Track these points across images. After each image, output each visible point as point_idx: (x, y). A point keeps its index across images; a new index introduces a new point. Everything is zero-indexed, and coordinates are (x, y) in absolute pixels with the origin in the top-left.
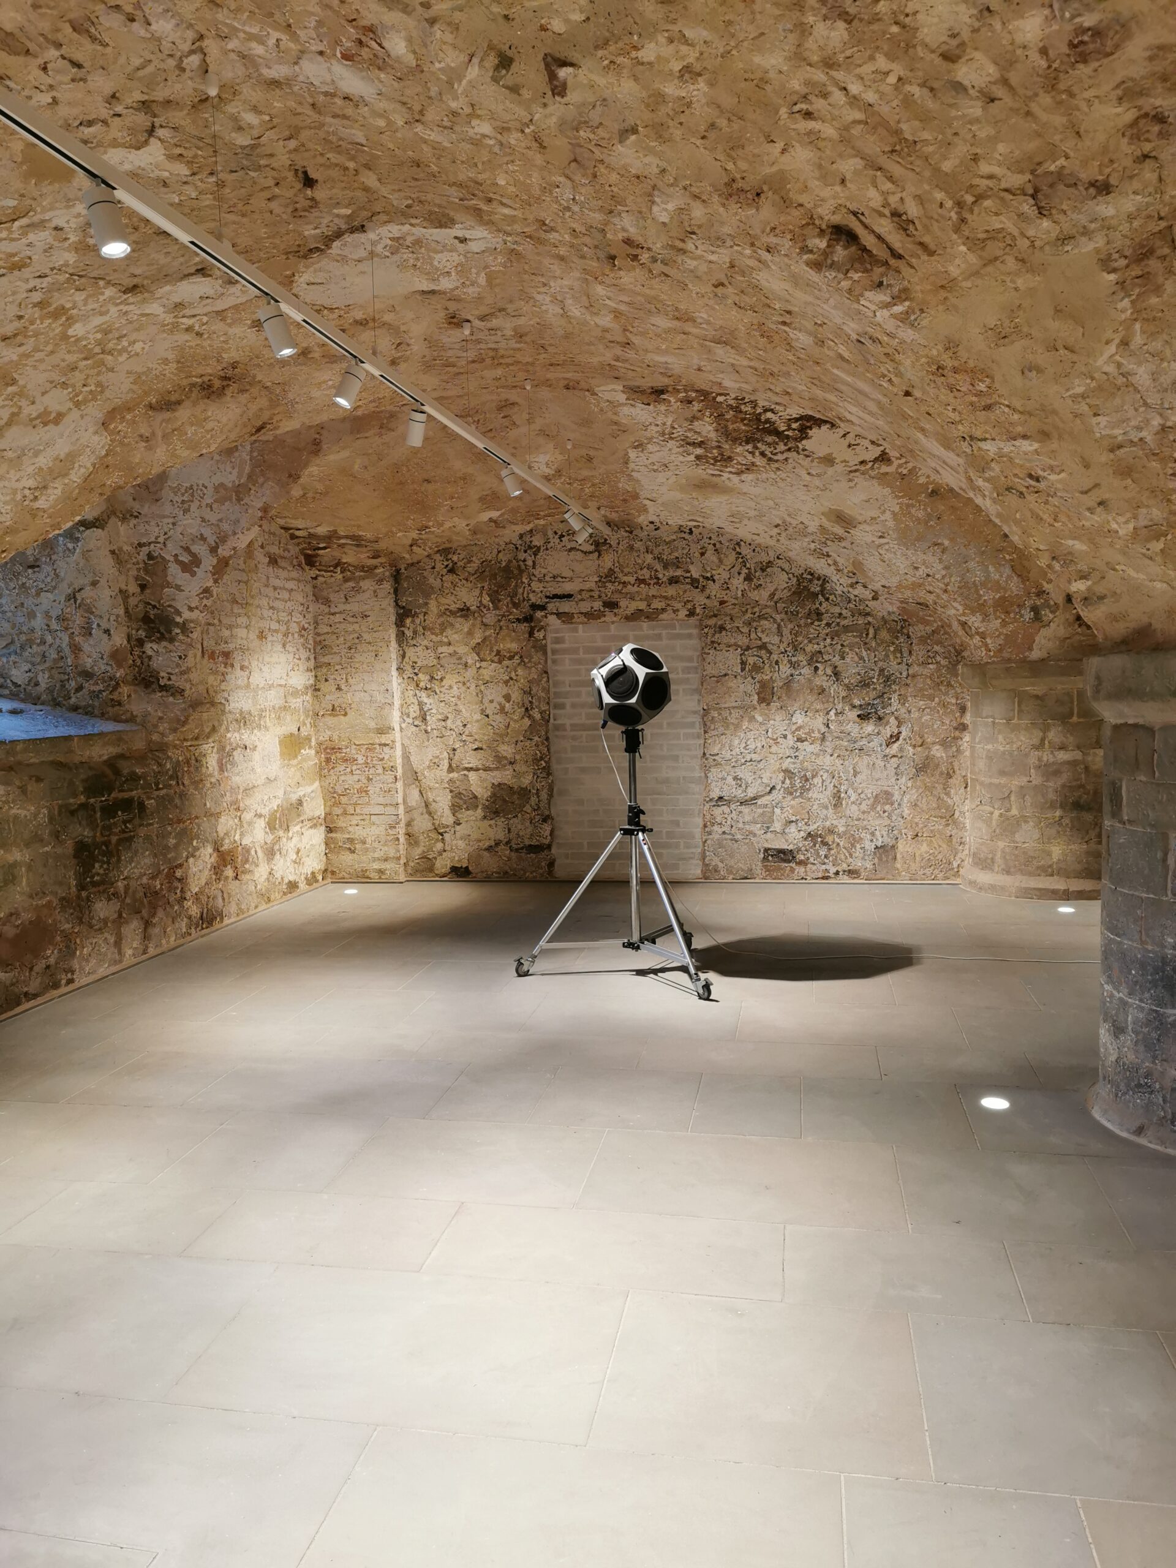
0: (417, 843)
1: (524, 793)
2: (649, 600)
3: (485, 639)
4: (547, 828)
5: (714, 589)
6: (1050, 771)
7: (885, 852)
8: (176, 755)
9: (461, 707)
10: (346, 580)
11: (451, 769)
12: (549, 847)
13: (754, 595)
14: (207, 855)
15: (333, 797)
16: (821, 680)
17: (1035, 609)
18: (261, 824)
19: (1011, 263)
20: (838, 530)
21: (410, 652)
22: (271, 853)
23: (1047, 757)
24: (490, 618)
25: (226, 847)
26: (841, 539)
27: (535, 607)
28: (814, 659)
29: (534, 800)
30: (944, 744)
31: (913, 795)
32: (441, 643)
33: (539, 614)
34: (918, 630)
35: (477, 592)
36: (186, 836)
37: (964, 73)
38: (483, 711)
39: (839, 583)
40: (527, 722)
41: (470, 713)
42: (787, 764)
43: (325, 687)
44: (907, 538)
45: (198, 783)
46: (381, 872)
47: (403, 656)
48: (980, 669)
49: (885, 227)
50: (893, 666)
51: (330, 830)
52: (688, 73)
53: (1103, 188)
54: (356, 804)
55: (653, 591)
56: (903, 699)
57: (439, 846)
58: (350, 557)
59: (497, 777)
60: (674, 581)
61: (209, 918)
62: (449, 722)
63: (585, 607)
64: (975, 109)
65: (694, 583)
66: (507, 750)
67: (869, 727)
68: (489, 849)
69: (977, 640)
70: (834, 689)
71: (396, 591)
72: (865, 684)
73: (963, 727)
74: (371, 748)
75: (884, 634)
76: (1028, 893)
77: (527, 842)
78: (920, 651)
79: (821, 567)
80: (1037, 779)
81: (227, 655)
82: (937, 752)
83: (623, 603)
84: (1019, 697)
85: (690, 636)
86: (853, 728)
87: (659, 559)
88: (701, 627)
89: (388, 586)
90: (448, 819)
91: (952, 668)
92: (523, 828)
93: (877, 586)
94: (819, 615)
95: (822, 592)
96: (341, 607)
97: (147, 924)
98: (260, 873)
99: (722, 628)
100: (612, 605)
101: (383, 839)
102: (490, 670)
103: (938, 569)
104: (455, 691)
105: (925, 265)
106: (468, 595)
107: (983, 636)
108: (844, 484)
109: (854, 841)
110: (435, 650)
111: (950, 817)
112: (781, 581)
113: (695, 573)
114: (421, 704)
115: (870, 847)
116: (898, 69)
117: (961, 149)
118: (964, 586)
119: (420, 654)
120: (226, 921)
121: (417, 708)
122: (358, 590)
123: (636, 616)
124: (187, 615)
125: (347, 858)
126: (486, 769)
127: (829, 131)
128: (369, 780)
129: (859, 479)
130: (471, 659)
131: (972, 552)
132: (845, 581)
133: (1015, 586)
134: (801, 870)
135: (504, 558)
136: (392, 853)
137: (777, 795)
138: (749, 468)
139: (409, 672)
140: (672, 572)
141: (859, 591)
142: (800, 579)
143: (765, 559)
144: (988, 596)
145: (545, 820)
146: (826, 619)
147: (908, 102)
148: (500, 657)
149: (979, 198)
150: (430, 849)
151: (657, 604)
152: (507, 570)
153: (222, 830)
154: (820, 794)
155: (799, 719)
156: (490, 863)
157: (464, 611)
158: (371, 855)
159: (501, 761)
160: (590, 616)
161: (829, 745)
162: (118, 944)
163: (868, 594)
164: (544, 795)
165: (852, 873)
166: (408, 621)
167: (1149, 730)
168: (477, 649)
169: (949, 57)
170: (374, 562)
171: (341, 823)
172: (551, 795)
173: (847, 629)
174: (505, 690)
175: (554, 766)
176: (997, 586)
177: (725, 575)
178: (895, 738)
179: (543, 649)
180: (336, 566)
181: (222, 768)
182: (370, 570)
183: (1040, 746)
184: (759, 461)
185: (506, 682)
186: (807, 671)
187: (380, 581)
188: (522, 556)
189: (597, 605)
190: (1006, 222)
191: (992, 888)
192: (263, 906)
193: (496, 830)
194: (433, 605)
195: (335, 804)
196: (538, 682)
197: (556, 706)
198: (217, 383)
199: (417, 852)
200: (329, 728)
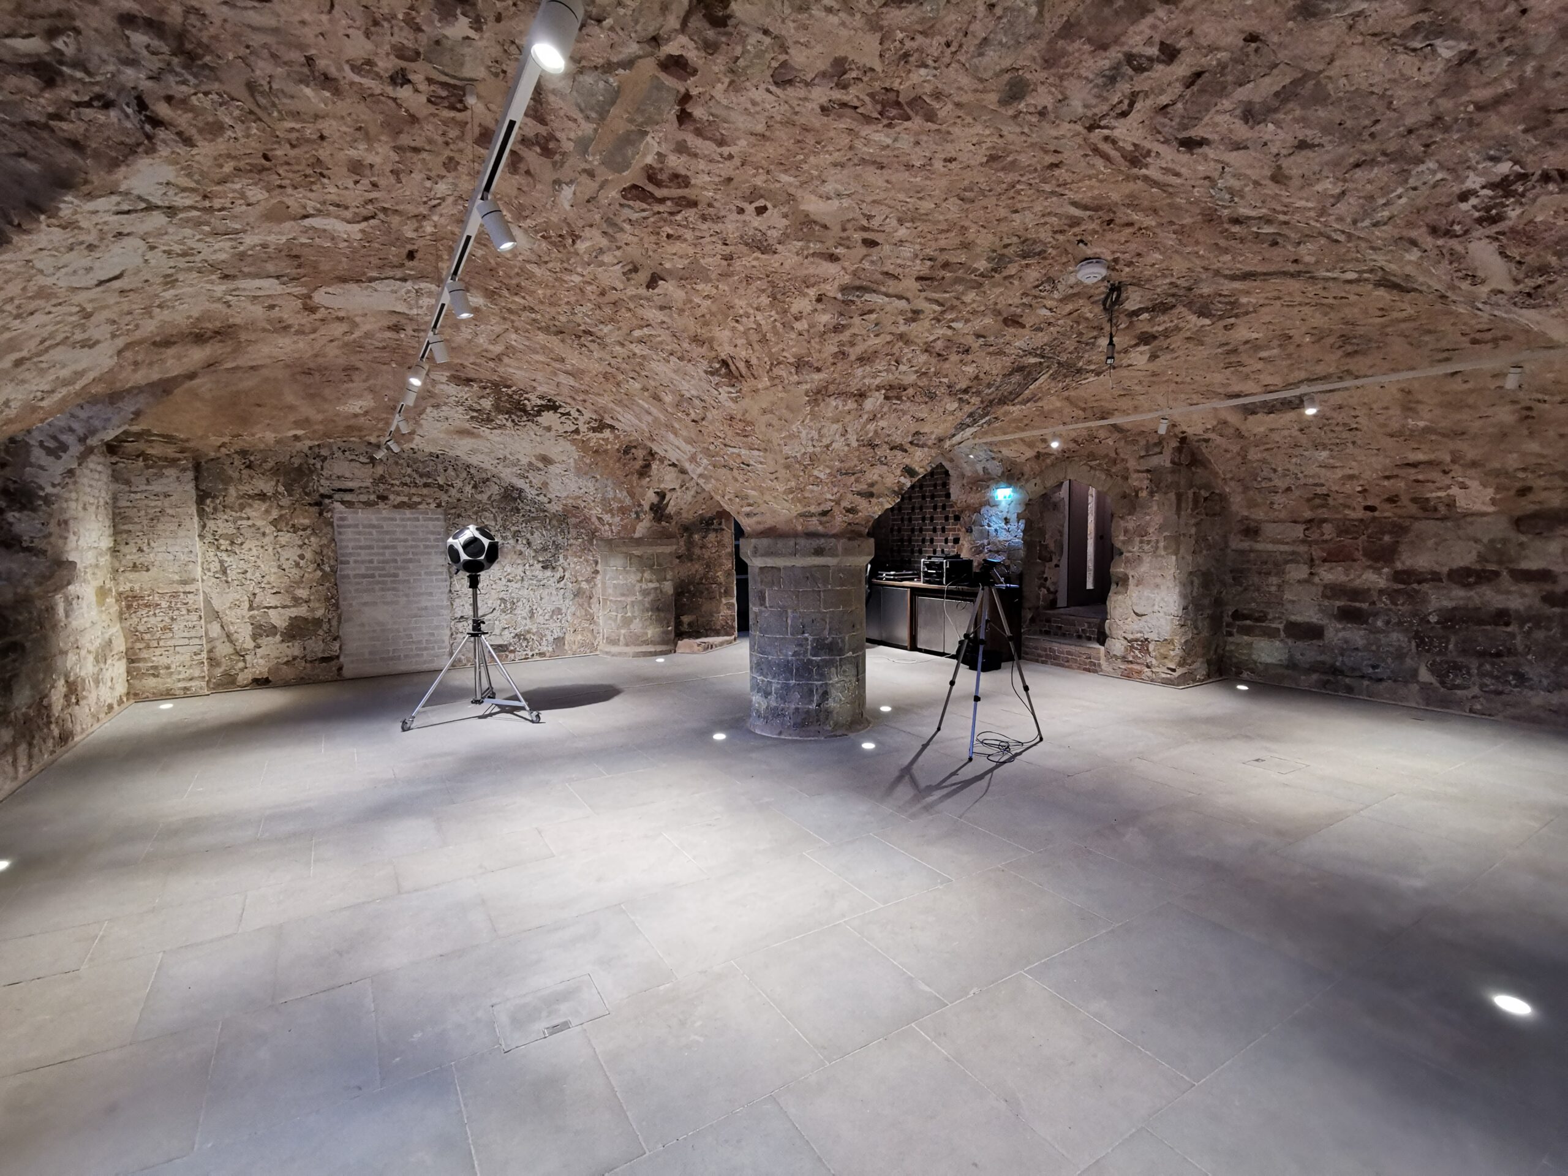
0: (218, 664)
1: (318, 622)
2: (410, 496)
3: (281, 516)
4: (336, 646)
5: (453, 492)
6: (645, 593)
7: (559, 641)
8: (38, 603)
9: (259, 563)
10: (147, 467)
11: (251, 608)
12: (338, 657)
13: (479, 497)
14: (61, 686)
15: (134, 635)
16: (519, 547)
17: (637, 513)
18: (91, 658)
19: (780, 388)
20: (541, 465)
21: (211, 524)
22: (97, 682)
23: (644, 586)
24: (285, 501)
25: (72, 679)
26: (539, 469)
27: (323, 496)
28: (516, 535)
29: (325, 627)
30: (587, 581)
31: (573, 609)
32: (241, 518)
33: (327, 501)
34: (572, 521)
35: (273, 483)
36: (50, 670)
37: (798, 326)
38: (279, 567)
39: (530, 493)
40: (319, 573)
41: (268, 567)
42: (502, 595)
43: (124, 549)
44: (579, 472)
45: (54, 627)
46: (186, 689)
47: (204, 526)
48: (609, 542)
49: (742, 366)
50: (559, 539)
51: (132, 661)
52: (708, 297)
53: (819, 370)
54: (160, 639)
55: (413, 491)
56: (566, 558)
57: (241, 665)
58: (155, 451)
59: (294, 612)
60: (426, 485)
61: (65, 738)
62: (249, 575)
63: (364, 498)
64: (793, 335)
65: (441, 487)
66: (302, 593)
67: (549, 573)
68: (287, 663)
69: (607, 527)
70: (528, 552)
71: (196, 479)
72: (545, 549)
73: (597, 572)
74: (174, 595)
75: (554, 522)
76: (637, 655)
77: (320, 655)
78: (574, 532)
79: (520, 483)
80: (640, 598)
81: (66, 522)
82: (584, 585)
83: (392, 497)
84: (631, 557)
85: (438, 519)
86: (539, 574)
87: (416, 471)
88: (446, 514)
89: (190, 475)
90: (249, 644)
91: (591, 541)
92: (316, 646)
93: (552, 496)
94: (518, 510)
95: (520, 497)
96: (145, 488)
97: (30, 745)
98: (92, 697)
99: (459, 516)
100: (383, 498)
101: (188, 664)
102: (285, 538)
103: (592, 490)
104: (254, 552)
105: (752, 382)
106: (266, 485)
107: (610, 525)
108: (553, 441)
109: (542, 637)
110: (235, 522)
111: (591, 620)
112: (494, 490)
113: (441, 481)
114: (221, 562)
115: (551, 639)
116: (777, 317)
117: (781, 346)
118: (604, 499)
119: (221, 524)
120: (76, 739)
121: (218, 565)
122: (162, 476)
123: (401, 506)
124: (49, 490)
125: (151, 682)
126: (284, 607)
127: (741, 328)
128: (172, 619)
129: (561, 439)
130: (269, 529)
131: (609, 482)
132: (534, 492)
133: (628, 501)
134: (511, 656)
135: (297, 462)
136: (197, 673)
137: (496, 613)
138: (501, 427)
139: (209, 538)
140: (425, 480)
141: (541, 498)
142: (506, 489)
143: (484, 476)
144: (615, 505)
145: (335, 639)
146: (522, 512)
147: (774, 327)
148: (295, 529)
149: (779, 363)
150: (233, 668)
151: (416, 499)
152: (299, 469)
153: (69, 665)
154: (522, 611)
155: (508, 569)
156: (288, 673)
157: (262, 496)
158: (175, 677)
159: (297, 601)
160: (368, 504)
161: (526, 584)
162: (14, 763)
163: (546, 500)
164: (334, 623)
165: (541, 654)
166: (208, 501)
167: (779, 569)
168: (274, 523)
169: (796, 319)
170: (178, 455)
171: (144, 654)
172: (339, 622)
173: (534, 519)
174: (299, 552)
175: (341, 602)
176: (620, 501)
177: (460, 484)
178: (562, 578)
179: (331, 524)
180: (138, 456)
181: (67, 616)
182: (173, 462)
183: (641, 581)
184: (509, 424)
185: (300, 547)
186: (512, 542)
187: (184, 470)
188: (312, 461)
189: (373, 497)
190: (784, 374)
191: (620, 654)
192: (96, 726)
193: (294, 649)
194: (232, 491)
195: (138, 640)
196: (328, 546)
197: (342, 563)
198: (209, 334)
199: (218, 672)
200: (131, 581)
